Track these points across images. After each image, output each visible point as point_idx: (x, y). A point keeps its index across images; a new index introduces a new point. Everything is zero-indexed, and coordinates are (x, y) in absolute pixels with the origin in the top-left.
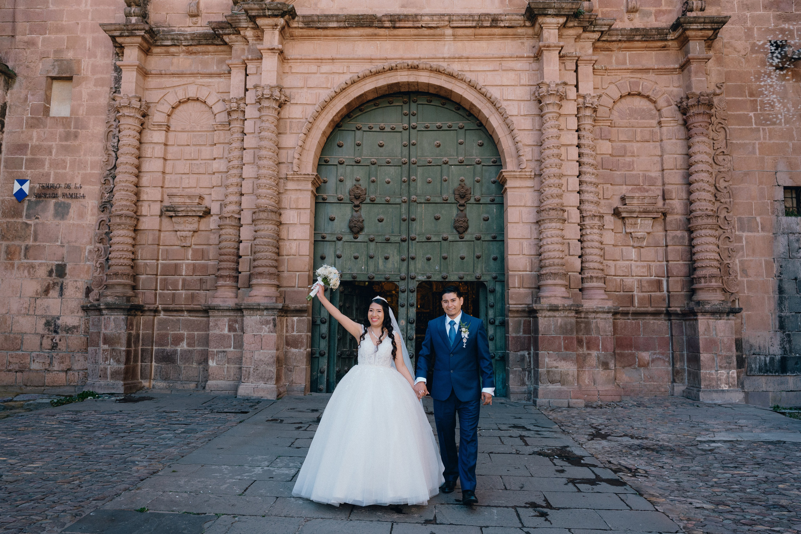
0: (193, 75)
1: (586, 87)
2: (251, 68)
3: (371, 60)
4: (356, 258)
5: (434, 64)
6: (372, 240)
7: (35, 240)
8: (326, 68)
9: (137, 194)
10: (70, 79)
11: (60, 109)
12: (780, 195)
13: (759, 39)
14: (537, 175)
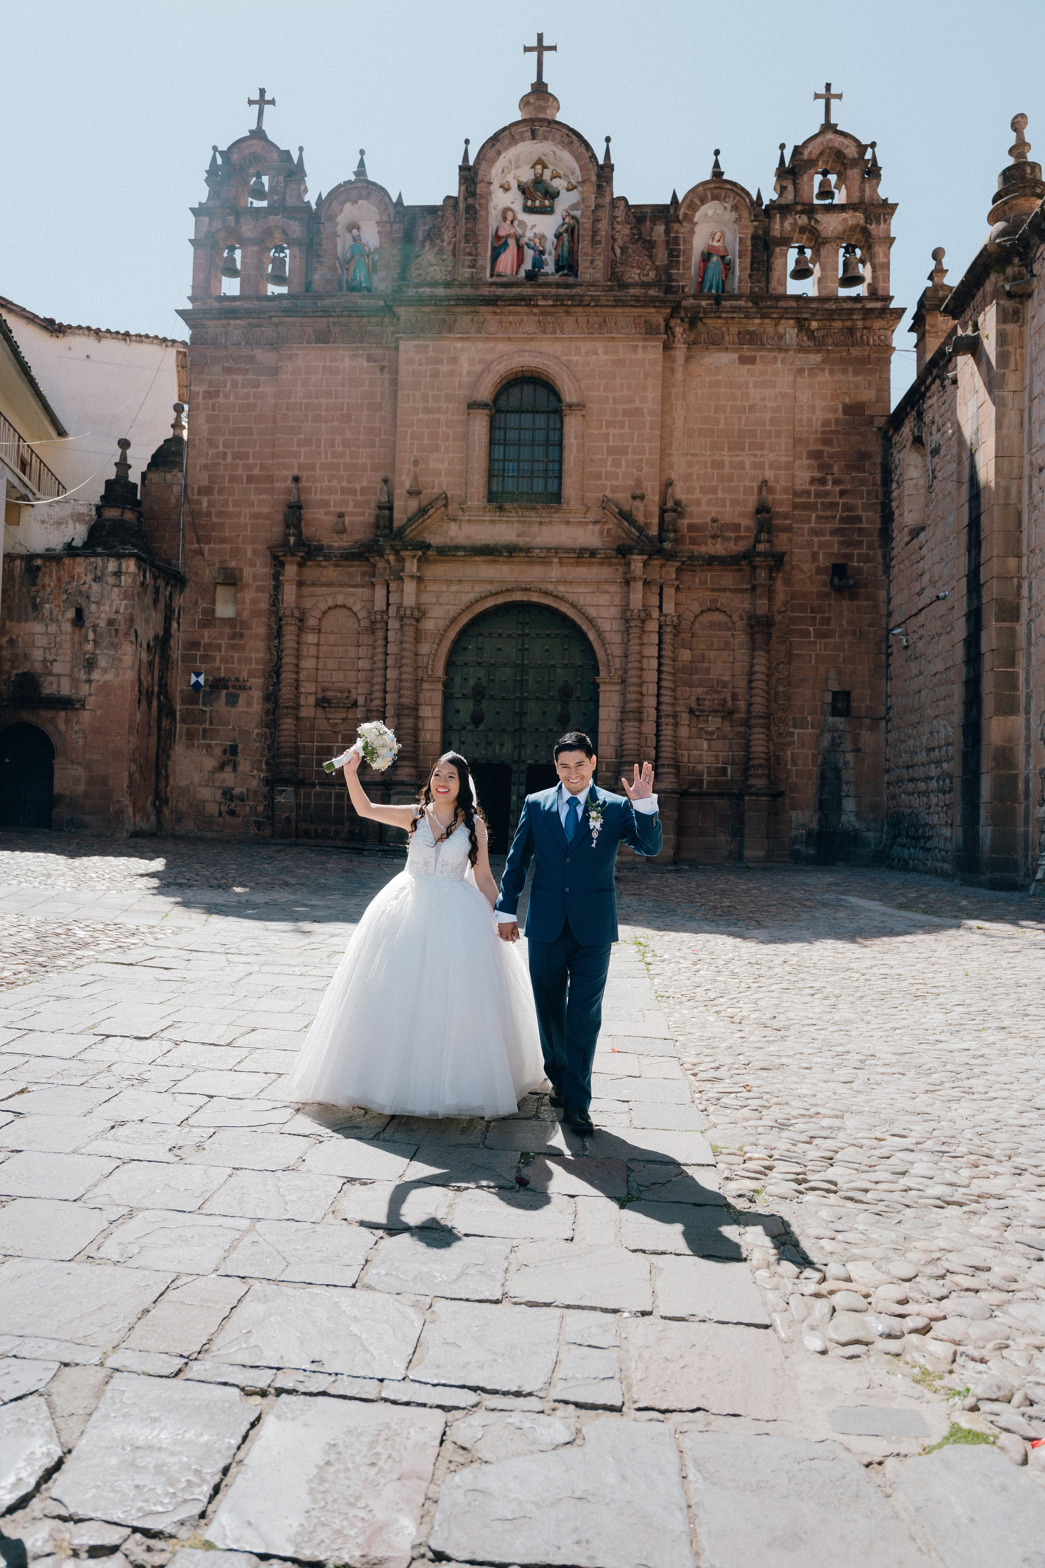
0: (341, 585)
1: (669, 607)
2: (393, 586)
3: (489, 581)
4: (477, 744)
5: (543, 587)
6: (490, 730)
7: (211, 723)
8: (454, 588)
9: (297, 688)
10: (234, 584)
11: (224, 610)
12: (829, 698)
13: (823, 561)
14: (623, 681)
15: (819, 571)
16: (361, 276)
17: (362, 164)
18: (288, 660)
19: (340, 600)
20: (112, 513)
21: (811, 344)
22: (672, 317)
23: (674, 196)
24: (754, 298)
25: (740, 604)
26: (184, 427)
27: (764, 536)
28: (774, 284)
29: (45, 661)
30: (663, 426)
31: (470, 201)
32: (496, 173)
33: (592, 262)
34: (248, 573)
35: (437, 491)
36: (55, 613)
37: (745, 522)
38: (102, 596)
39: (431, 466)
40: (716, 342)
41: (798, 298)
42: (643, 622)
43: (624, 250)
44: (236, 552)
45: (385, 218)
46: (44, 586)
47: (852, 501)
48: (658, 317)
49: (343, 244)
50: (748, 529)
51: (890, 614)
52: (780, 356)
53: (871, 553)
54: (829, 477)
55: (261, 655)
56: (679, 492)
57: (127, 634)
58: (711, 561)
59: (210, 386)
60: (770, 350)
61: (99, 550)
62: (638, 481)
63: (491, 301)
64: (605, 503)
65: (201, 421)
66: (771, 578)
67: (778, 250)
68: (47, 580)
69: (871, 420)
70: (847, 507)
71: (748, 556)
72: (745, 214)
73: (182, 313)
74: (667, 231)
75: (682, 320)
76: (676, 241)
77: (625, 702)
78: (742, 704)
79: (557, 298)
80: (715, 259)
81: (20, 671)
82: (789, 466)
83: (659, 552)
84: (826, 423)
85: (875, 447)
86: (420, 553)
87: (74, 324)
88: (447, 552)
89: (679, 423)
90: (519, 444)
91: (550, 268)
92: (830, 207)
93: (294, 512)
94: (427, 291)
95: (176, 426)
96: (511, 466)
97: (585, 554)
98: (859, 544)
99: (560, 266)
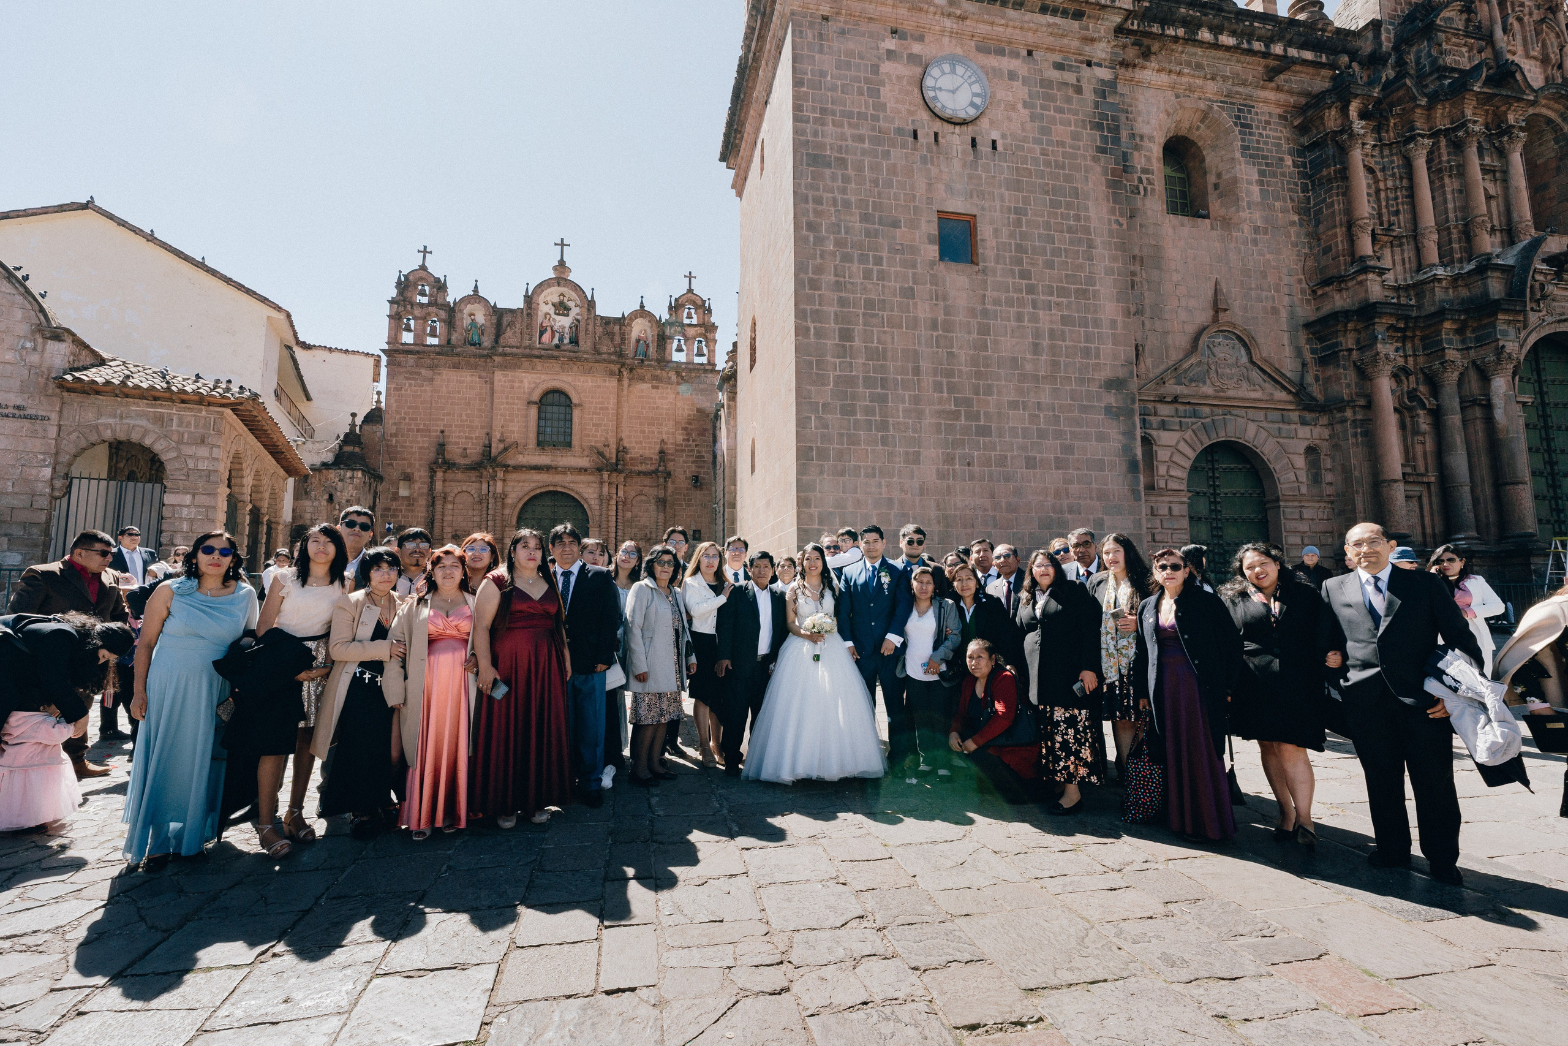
0: (465, 482)
2: (491, 483)
3: (538, 482)
5: (563, 484)
8: (521, 484)
10: (409, 480)
11: (403, 492)
13: (689, 474)
14: (600, 526)
15: (687, 478)
16: (476, 338)
17: (476, 286)
18: (438, 517)
19: (464, 488)
20: (348, 449)
21: (682, 382)
22: (622, 367)
23: (623, 314)
24: (658, 361)
25: (653, 492)
26: (381, 403)
27: (662, 464)
28: (667, 355)
30: (618, 413)
31: (529, 309)
32: (541, 299)
33: (585, 342)
34: (416, 475)
35: (513, 440)
36: (318, 496)
37: (656, 457)
38: (343, 488)
39: (510, 428)
40: (642, 379)
41: (676, 362)
42: (609, 500)
43: (600, 338)
44: (410, 465)
45: (487, 312)
46: (312, 484)
48: (616, 368)
49: (467, 322)
50: (656, 460)
51: (716, 498)
52: (669, 386)
53: (709, 471)
54: (691, 439)
55: (423, 515)
56: (626, 443)
58: (639, 473)
59: (397, 384)
60: (666, 384)
61: (342, 466)
63: (540, 357)
64: (591, 448)
65: (392, 401)
66: (666, 481)
67: (668, 341)
68: (314, 480)
69: (708, 415)
70: (699, 452)
71: (656, 472)
72: (654, 325)
73: (383, 350)
74: (620, 329)
75: (626, 369)
76: (624, 333)
78: (654, 536)
79: (570, 358)
80: (642, 342)
82: (674, 434)
83: (616, 470)
84: (689, 415)
85: (710, 427)
86: (504, 469)
87: (317, 345)
88: (518, 468)
89: (625, 413)
90: (552, 419)
91: (566, 341)
92: (690, 325)
93: (441, 447)
94: (508, 350)
95: (378, 402)
96: (548, 429)
97: (582, 470)
98: (703, 467)
99: (571, 342)
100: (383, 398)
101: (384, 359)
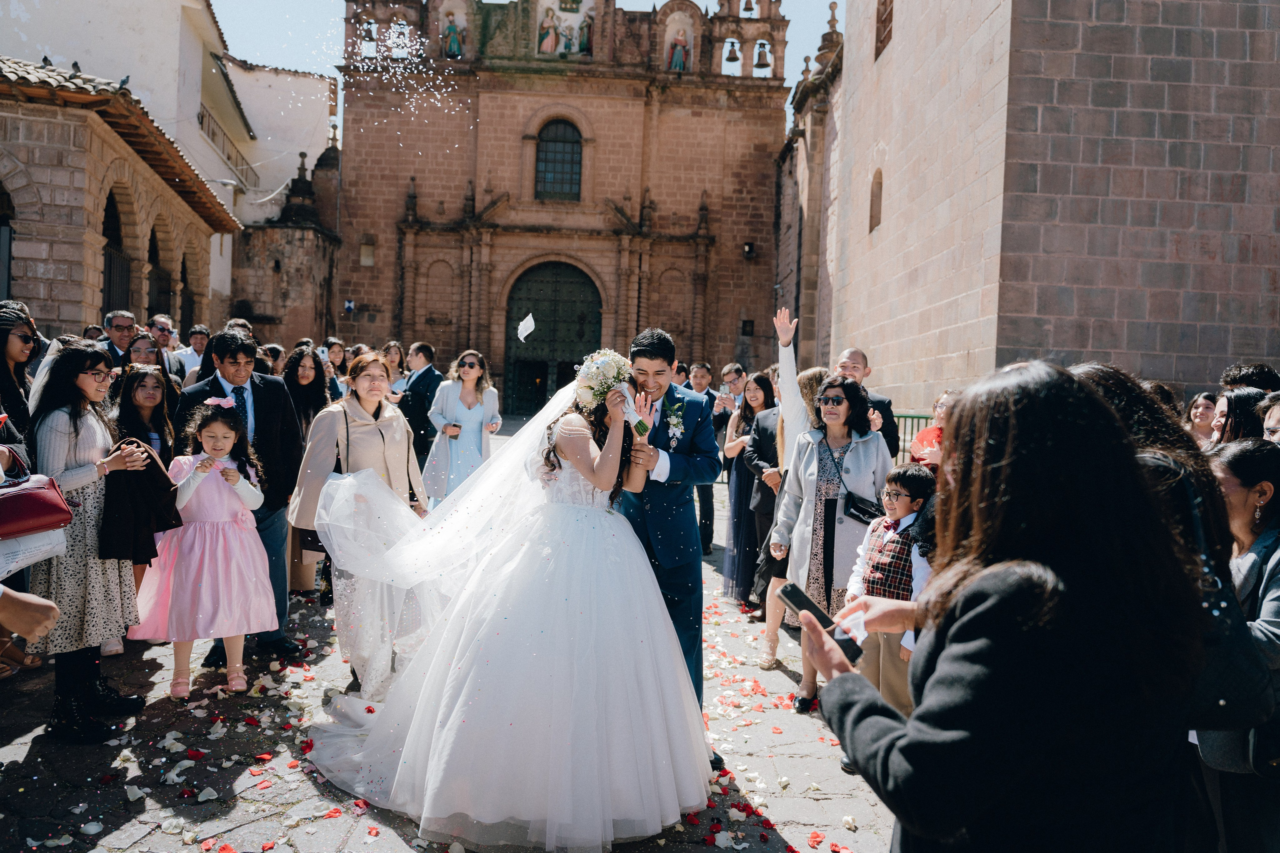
0: (442, 247)
1: (645, 267)
2: (475, 249)
3: (536, 248)
5: (568, 252)
6: (535, 340)
7: (358, 333)
8: (513, 252)
9: (414, 312)
10: (373, 245)
11: (366, 261)
12: (741, 324)
13: (740, 241)
14: (616, 312)
15: (737, 246)
16: (455, 48)
18: (408, 294)
19: (441, 256)
20: (297, 200)
21: (736, 105)
22: (650, 85)
23: (654, 7)
24: (702, 75)
25: (688, 266)
26: (337, 140)
27: (703, 225)
28: (714, 66)
29: (255, 293)
30: (644, 153)
31: (525, 5)
33: (601, 49)
34: (381, 238)
35: (502, 190)
36: (262, 262)
37: (694, 216)
38: (292, 253)
39: (500, 174)
40: (678, 102)
41: (728, 77)
42: (629, 276)
43: (621, 42)
44: (374, 224)
45: (470, 11)
46: (254, 246)
47: (758, 205)
48: (642, 86)
49: (443, 24)
50: (695, 220)
51: (777, 275)
52: (717, 112)
53: (768, 237)
54: (745, 190)
55: (390, 291)
56: (654, 195)
57: (308, 277)
58: (672, 239)
59: (356, 115)
60: (712, 109)
61: (290, 224)
62: (628, 188)
63: (539, 71)
64: (607, 202)
65: (351, 138)
66: (707, 251)
67: (717, 45)
68: (256, 242)
69: (770, 155)
70: (755, 208)
71: (694, 237)
72: (698, 21)
73: (339, 68)
74: (650, 29)
75: (657, 87)
76: (655, 36)
77: (617, 325)
78: (689, 327)
79: (580, 73)
80: (679, 48)
81: (240, 299)
82: (720, 181)
83: (640, 234)
84: (743, 155)
85: (772, 171)
86: (492, 230)
87: (260, 65)
88: (509, 229)
89: (654, 152)
91: (575, 48)
92: (749, 20)
93: (412, 200)
94: (497, 62)
95: (334, 139)
96: (550, 176)
97: (594, 234)
98: (761, 231)
99: (581, 50)
100: (339, 134)
101: (341, 78)
